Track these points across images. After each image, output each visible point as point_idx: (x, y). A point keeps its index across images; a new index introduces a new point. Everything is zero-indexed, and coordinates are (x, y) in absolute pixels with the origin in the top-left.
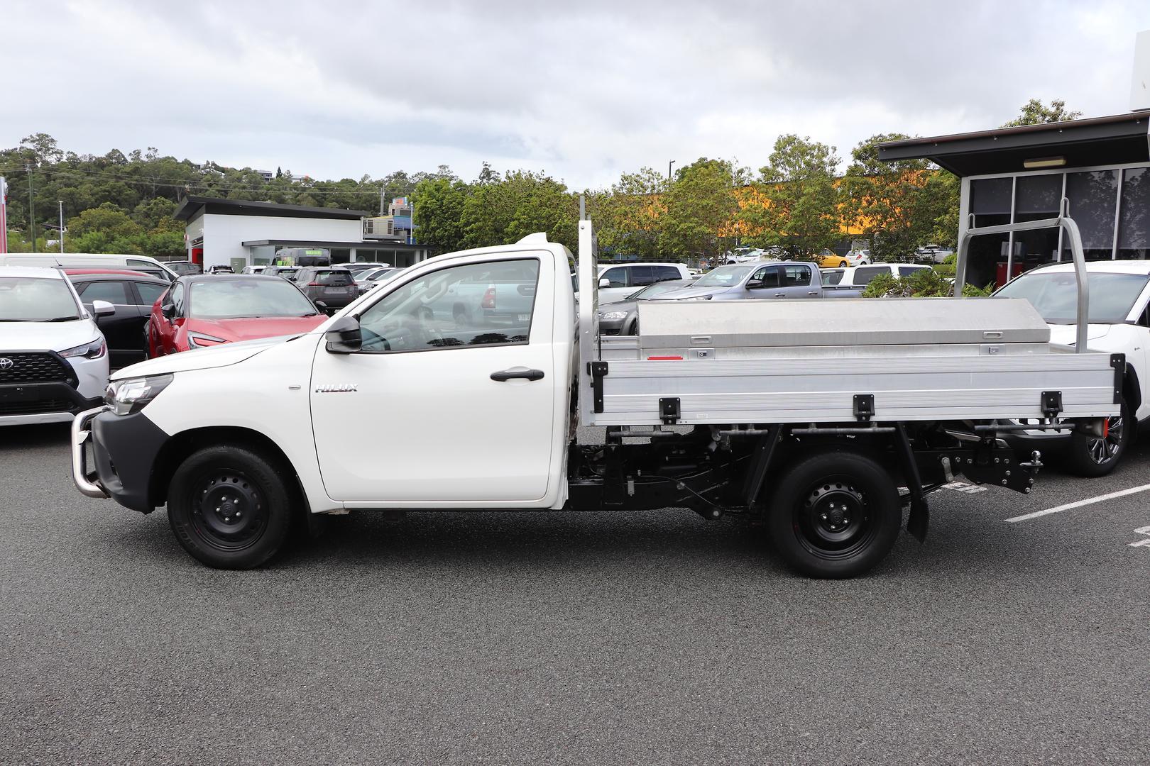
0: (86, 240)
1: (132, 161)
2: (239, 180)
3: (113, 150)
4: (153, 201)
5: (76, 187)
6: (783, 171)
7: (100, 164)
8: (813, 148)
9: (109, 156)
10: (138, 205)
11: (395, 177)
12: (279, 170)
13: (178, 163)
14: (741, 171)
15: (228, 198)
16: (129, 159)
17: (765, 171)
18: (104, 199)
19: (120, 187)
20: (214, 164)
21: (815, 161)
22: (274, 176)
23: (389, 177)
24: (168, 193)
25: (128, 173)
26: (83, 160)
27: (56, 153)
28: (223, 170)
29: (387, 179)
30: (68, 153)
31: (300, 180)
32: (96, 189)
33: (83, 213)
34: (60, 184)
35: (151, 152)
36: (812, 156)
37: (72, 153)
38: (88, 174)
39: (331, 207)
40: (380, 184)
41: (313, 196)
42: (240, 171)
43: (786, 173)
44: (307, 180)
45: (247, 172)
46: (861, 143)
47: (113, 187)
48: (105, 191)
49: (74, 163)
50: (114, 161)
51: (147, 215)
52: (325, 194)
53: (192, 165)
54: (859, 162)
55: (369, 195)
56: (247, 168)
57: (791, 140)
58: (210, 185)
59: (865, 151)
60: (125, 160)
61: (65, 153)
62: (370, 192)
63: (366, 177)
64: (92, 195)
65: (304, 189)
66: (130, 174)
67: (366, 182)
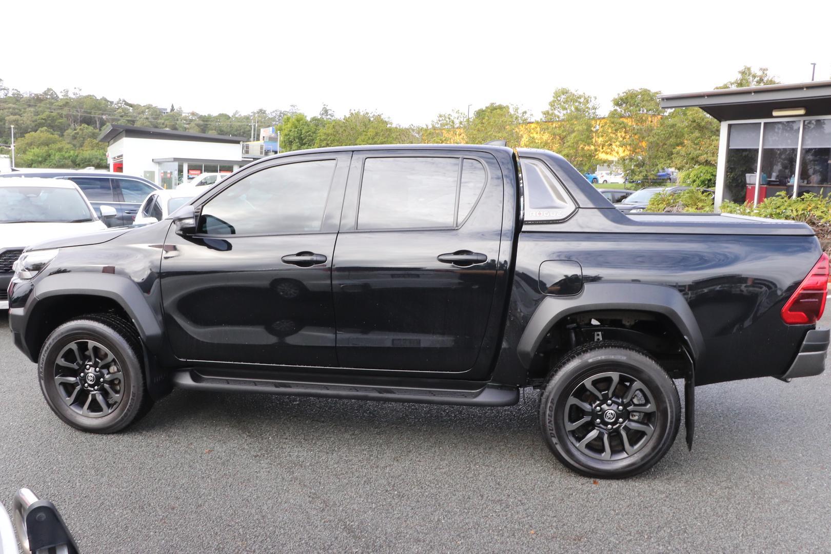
0: (29, 156)
1: (62, 97)
2: (143, 112)
3: (48, 89)
4: (78, 128)
5: (20, 115)
6: (558, 114)
7: (37, 100)
8: (580, 97)
9: (45, 93)
10: (67, 130)
11: (258, 113)
12: (173, 106)
13: (98, 100)
14: (525, 112)
15: (135, 126)
16: (60, 96)
17: (546, 113)
18: (41, 125)
19: (54, 117)
20: (124, 101)
21: (582, 106)
22: (169, 110)
23: (254, 113)
24: (88, 121)
25: (61, 106)
26: (25, 96)
27: (4, 89)
28: (131, 106)
29: (252, 114)
30: (13, 89)
31: (188, 114)
32: (35, 118)
33: (27, 135)
34: (8, 112)
35: (77, 91)
36: (580, 103)
37: (16, 90)
38: (30, 106)
39: (212, 134)
40: (247, 118)
41: (198, 125)
42: (144, 106)
43: (561, 114)
44: (193, 114)
45: (149, 107)
46: (619, 94)
47: (49, 117)
48: (42, 119)
49: (17, 98)
50: (49, 97)
51: (74, 138)
52: (207, 125)
53: (108, 101)
54: (617, 108)
55: (239, 126)
56: (149, 105)
57: (565, 92)
58: (122, 116)
59: (622, 99)
60: (57, 96)
61: (11, 89)
62: (239, 124)
63: (237, 112)
64: (33, 122)
65: (191, 120)
66: (61, 107)
67: (237, 116)
